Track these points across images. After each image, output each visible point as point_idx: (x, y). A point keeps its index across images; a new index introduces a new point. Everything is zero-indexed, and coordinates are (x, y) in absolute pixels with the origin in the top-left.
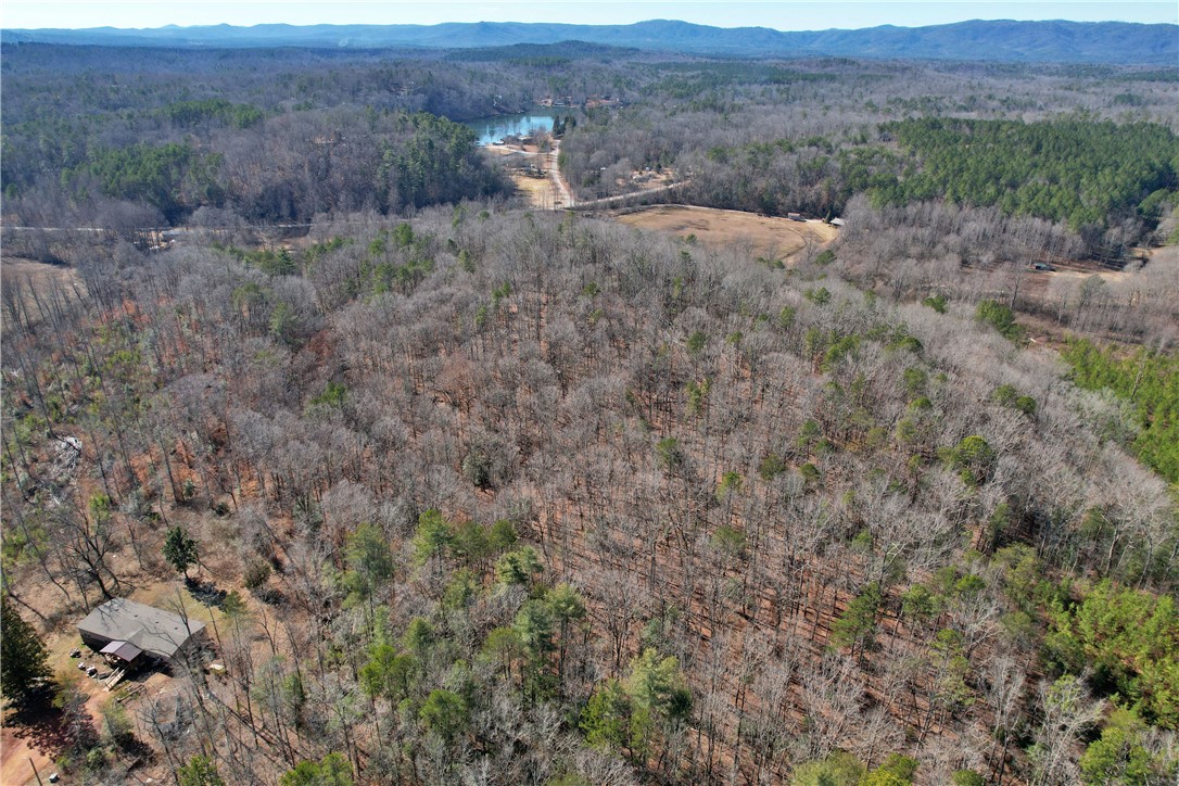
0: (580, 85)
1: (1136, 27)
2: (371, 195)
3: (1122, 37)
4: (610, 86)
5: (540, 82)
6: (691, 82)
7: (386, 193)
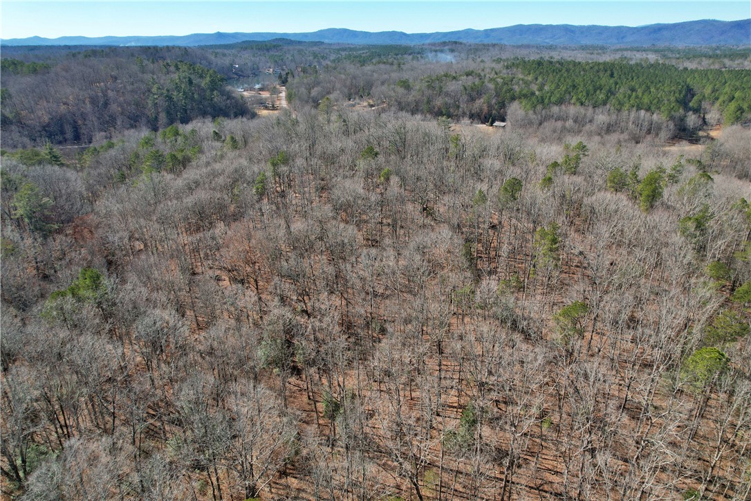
0: (290, 58)
1: (606, 28)
2: (144, 120)
3: (600, 33)
4: (311, 58)
5: (263, 58)
6: (364, 55)
7: (156, 118)
